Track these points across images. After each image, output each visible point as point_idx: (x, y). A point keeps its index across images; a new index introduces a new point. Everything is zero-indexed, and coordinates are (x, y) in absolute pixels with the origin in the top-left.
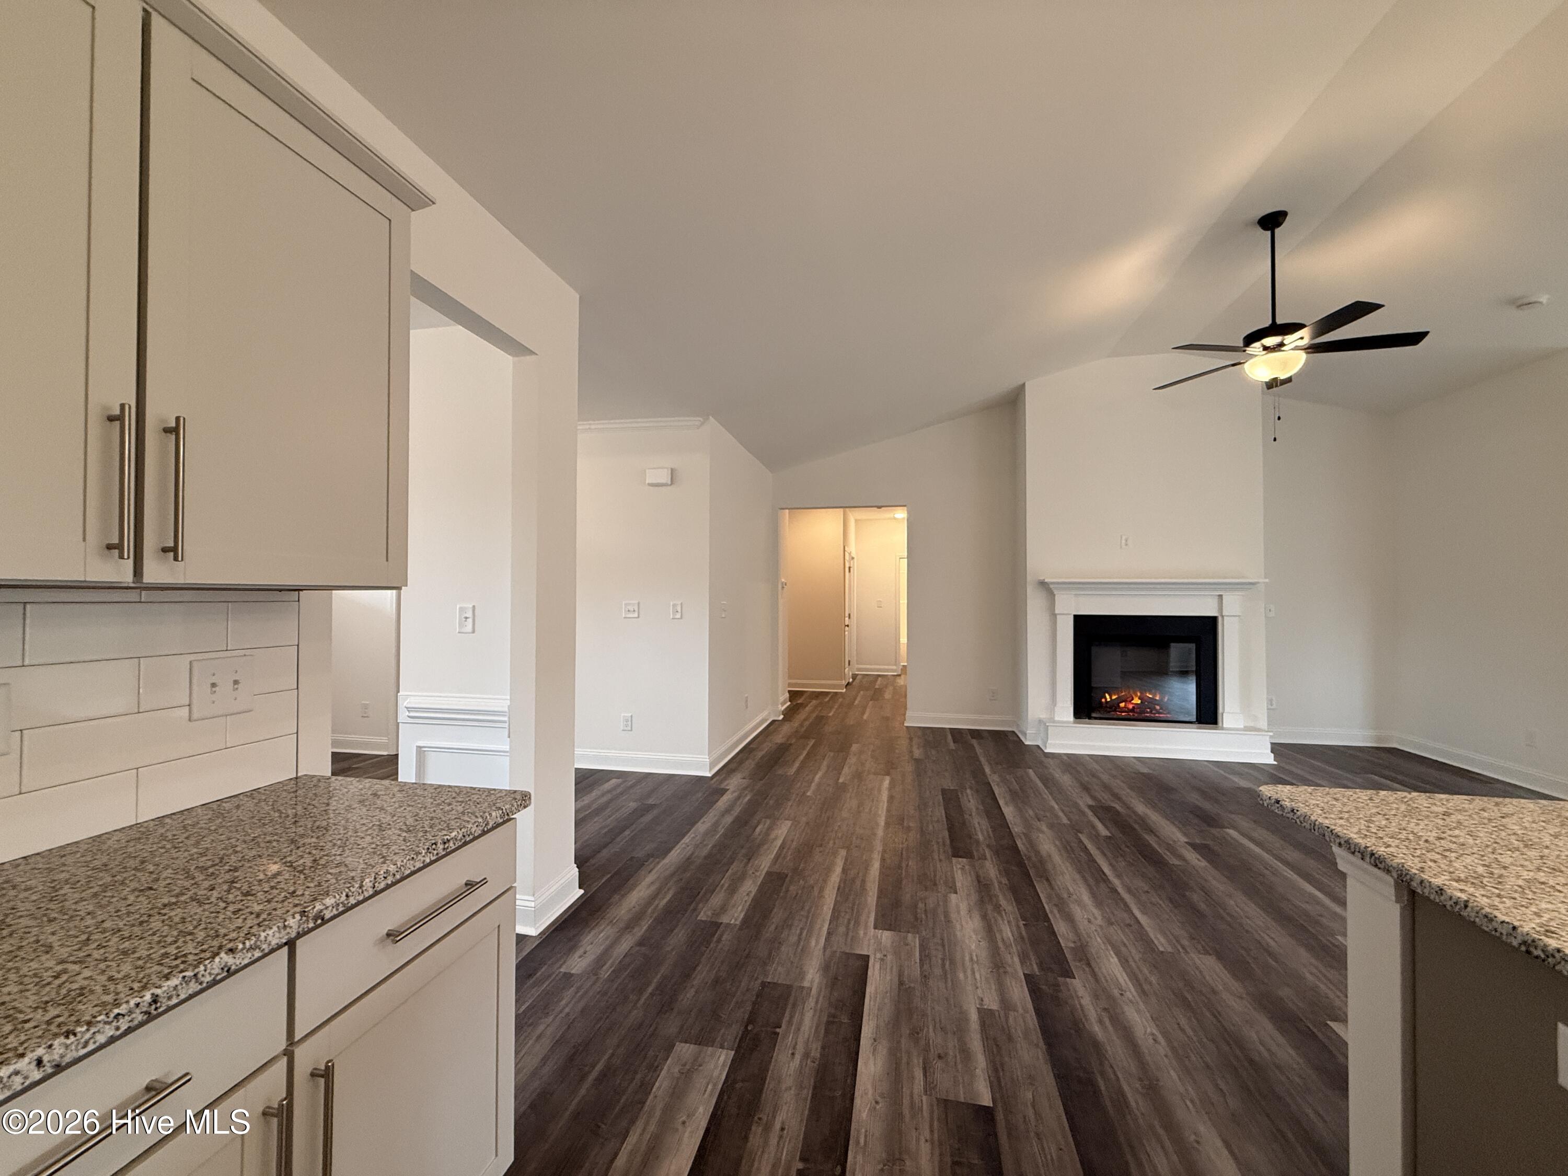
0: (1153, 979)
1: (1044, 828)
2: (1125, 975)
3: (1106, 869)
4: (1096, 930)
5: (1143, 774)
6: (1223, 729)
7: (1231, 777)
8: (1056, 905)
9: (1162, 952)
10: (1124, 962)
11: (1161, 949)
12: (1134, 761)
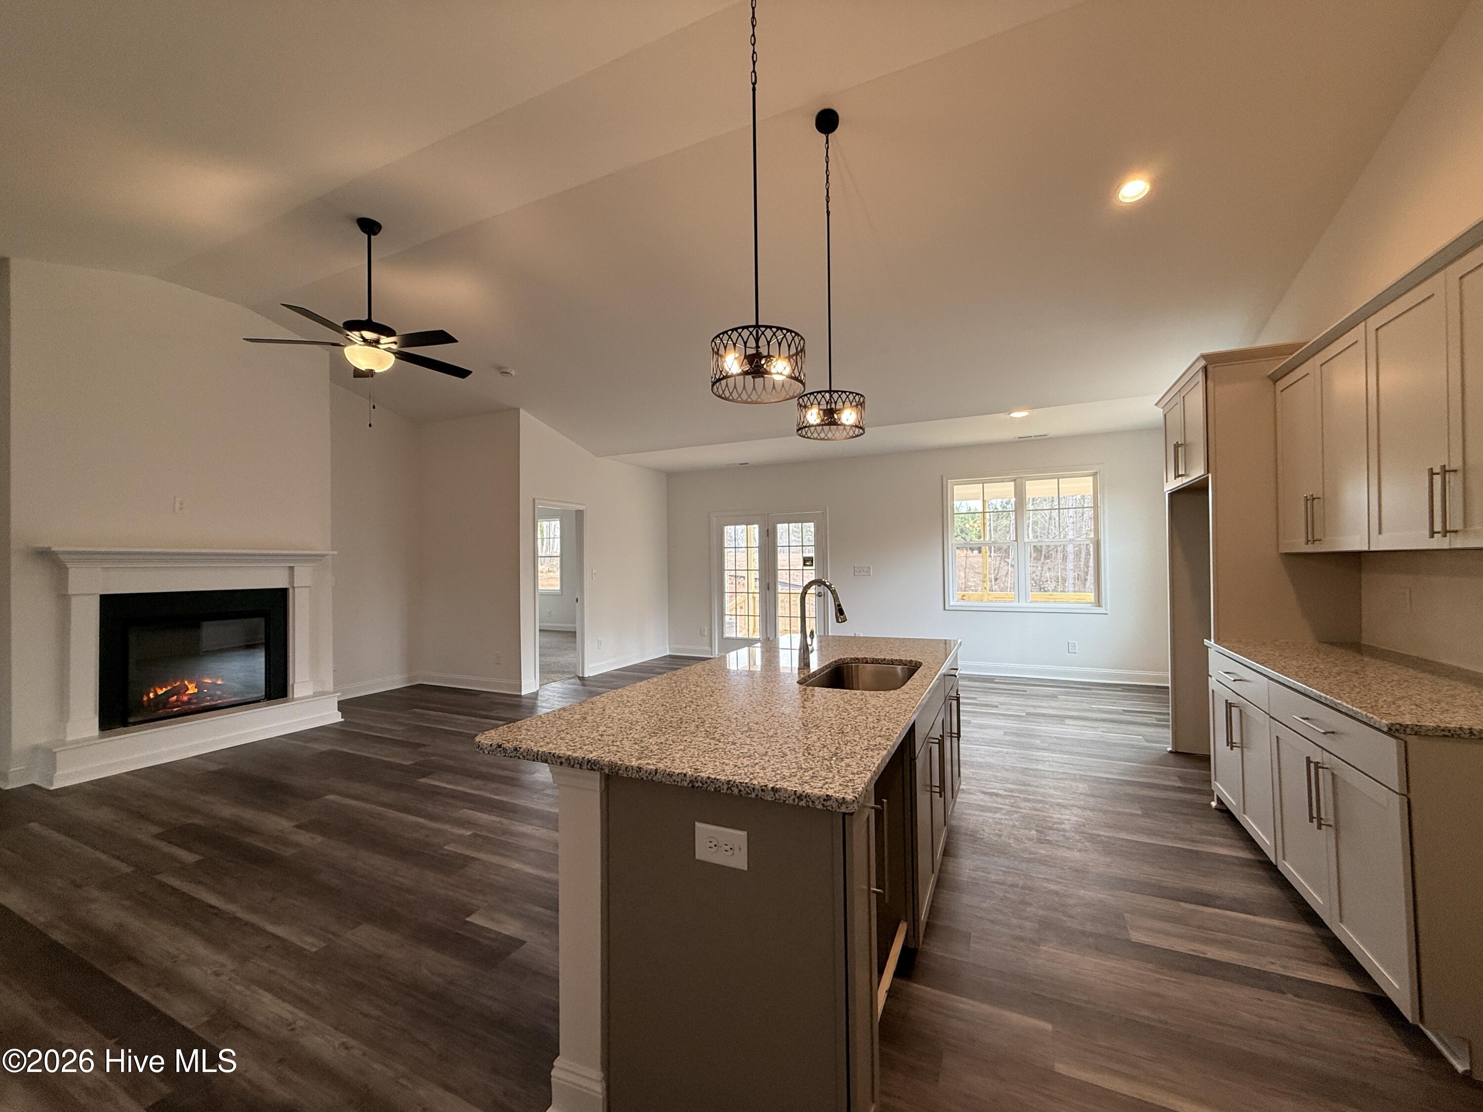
0: (319, 987)
1: (95, 893)
2: (286, 1005)
3: (213, 900)
4: (230, 979)
5: (214, 772)
6: (293, 700)
7: (308, 745)
8: (158, 985)
9: (316, 953)
10: (279, 992)
11: (314, 950)
12: (197, 760)
